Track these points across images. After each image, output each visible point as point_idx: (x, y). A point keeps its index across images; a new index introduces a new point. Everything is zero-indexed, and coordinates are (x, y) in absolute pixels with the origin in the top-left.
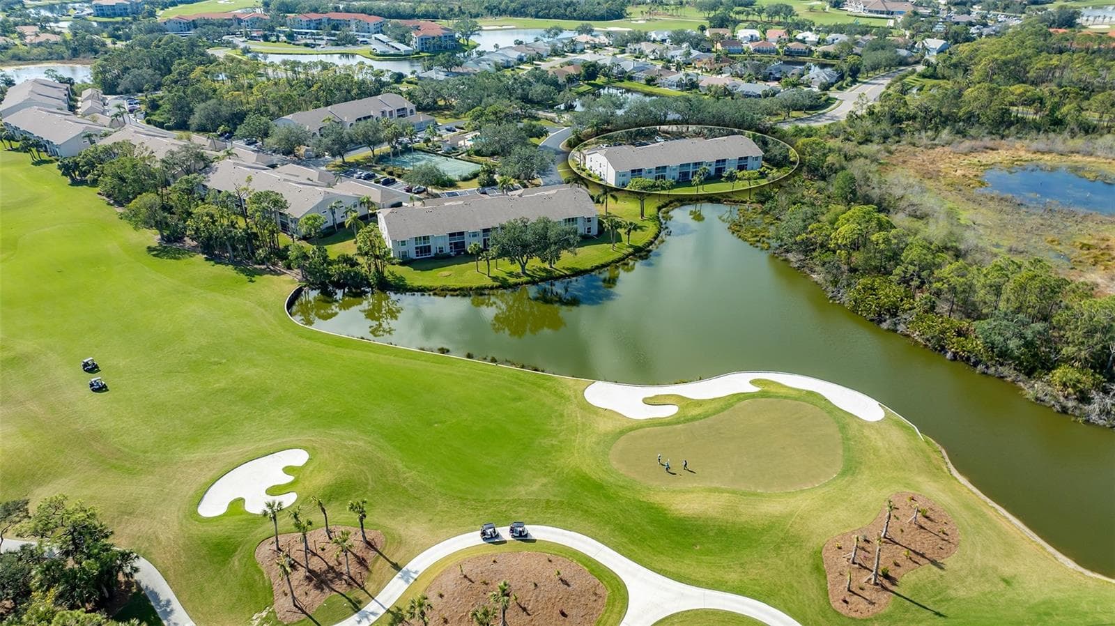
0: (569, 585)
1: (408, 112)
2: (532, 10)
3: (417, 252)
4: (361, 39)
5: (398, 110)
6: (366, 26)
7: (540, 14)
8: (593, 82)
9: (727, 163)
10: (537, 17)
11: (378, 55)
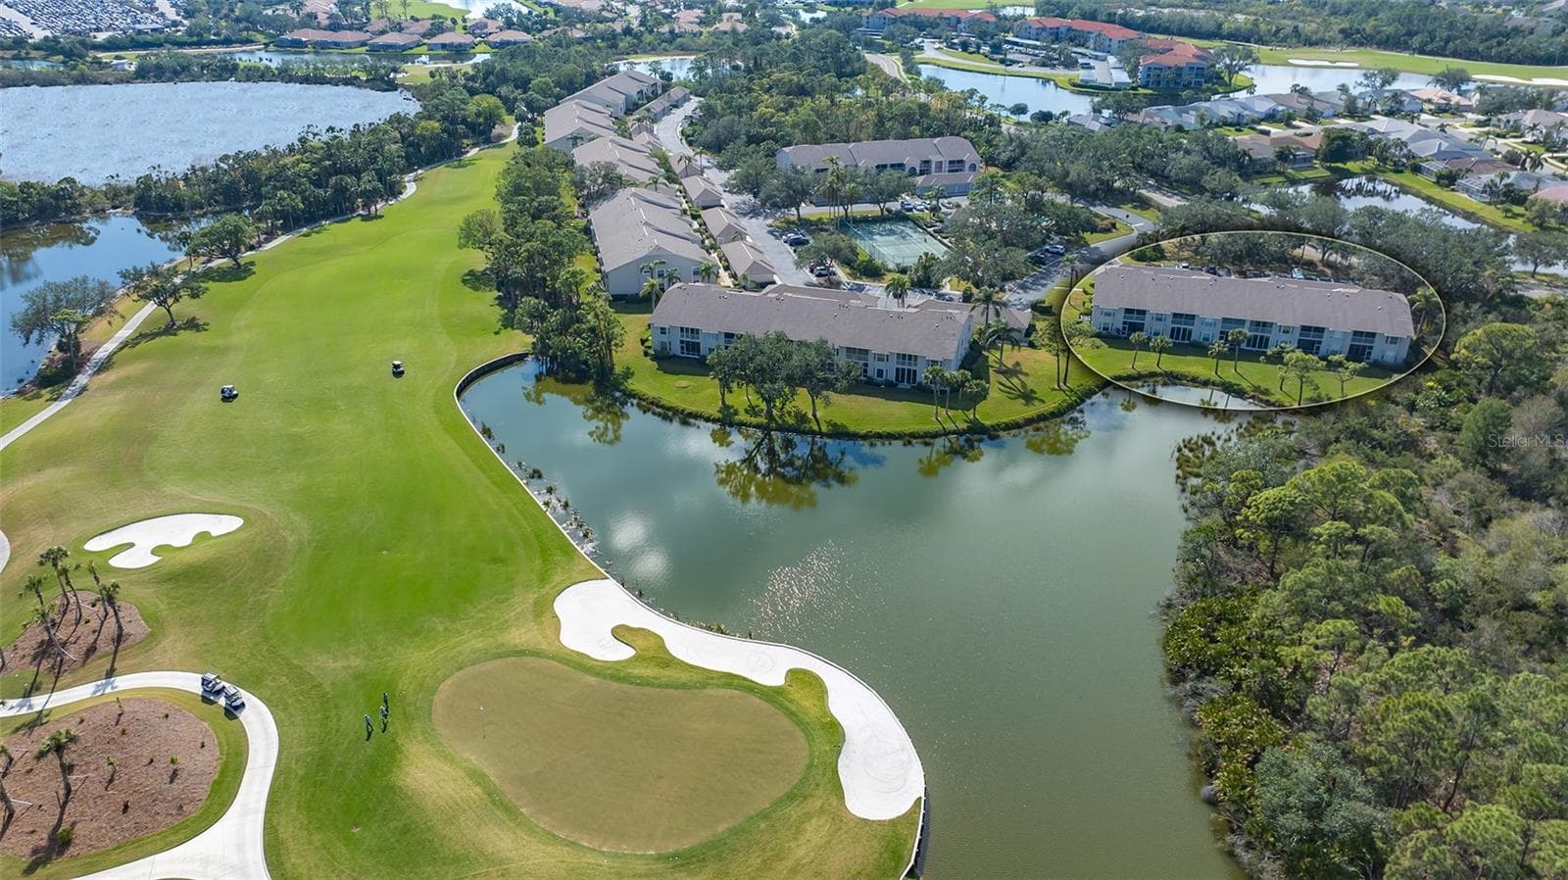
0: (171, 782)
1: (967, 166)
2: (1416, 41)
3: (682, 348)
4: (1081, 61)
5: (950, 162)
6: (1107, 42)
7: (1429, 47)
8: (1340, 165)
9: (1325, 334)
10: (1422, 52)
11: (1074, 85)
